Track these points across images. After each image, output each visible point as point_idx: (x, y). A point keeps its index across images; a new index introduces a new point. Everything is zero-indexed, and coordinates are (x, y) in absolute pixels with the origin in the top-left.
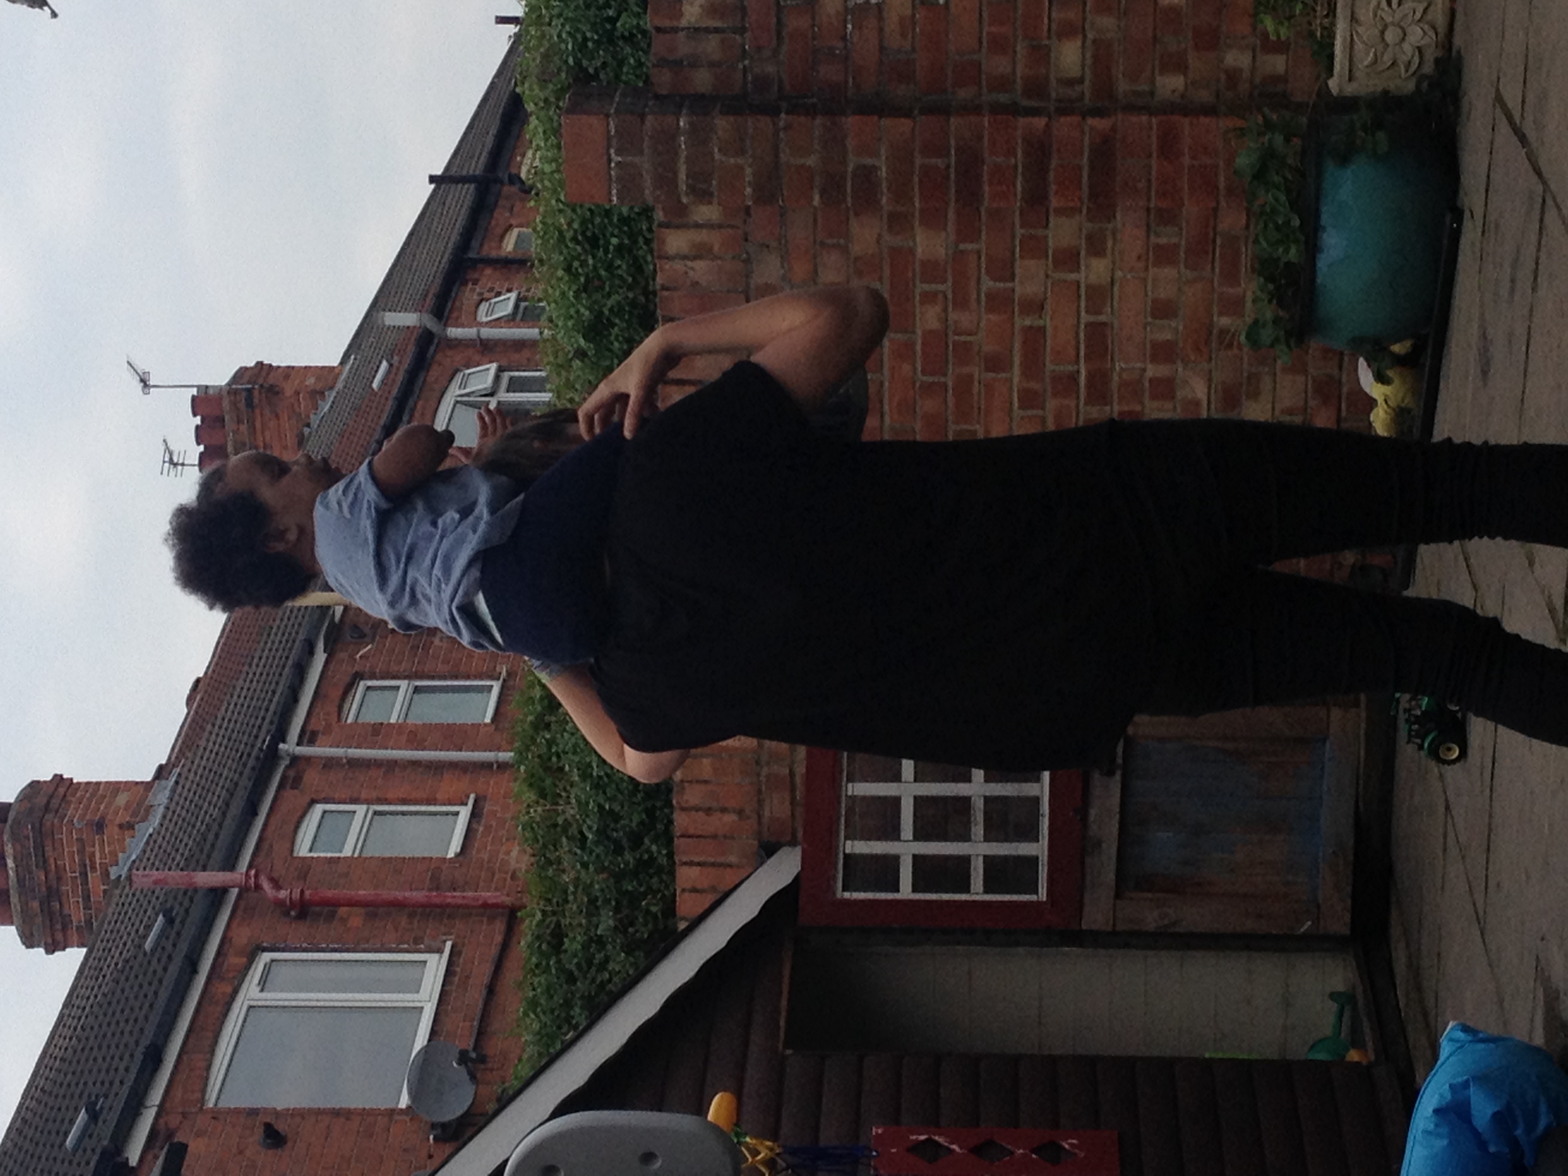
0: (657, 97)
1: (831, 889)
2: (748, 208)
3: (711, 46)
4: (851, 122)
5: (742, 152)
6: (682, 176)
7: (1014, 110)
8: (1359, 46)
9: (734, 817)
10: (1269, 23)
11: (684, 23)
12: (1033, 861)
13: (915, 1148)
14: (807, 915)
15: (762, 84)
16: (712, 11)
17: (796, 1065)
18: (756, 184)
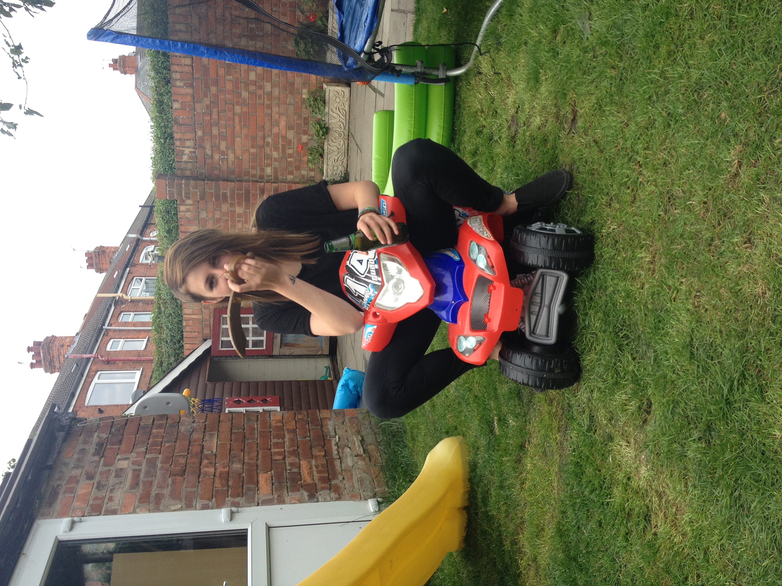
0: (178, 176)
1: (218, 347)
2: (198, 201)
3: (190, 166)
4: (221, 182)
5: (196, 188)
6: (183, 194)
7: (257, 181)
8: (329, 170)
9: (197, 333)
10: (310, 165)
11: (183, 160)
12: (262, 341)
13: (235, 402)
14: (213, 353)
15: (201, 174)
16: (190, 158)
17: (210, 385)
18: (200, 196)
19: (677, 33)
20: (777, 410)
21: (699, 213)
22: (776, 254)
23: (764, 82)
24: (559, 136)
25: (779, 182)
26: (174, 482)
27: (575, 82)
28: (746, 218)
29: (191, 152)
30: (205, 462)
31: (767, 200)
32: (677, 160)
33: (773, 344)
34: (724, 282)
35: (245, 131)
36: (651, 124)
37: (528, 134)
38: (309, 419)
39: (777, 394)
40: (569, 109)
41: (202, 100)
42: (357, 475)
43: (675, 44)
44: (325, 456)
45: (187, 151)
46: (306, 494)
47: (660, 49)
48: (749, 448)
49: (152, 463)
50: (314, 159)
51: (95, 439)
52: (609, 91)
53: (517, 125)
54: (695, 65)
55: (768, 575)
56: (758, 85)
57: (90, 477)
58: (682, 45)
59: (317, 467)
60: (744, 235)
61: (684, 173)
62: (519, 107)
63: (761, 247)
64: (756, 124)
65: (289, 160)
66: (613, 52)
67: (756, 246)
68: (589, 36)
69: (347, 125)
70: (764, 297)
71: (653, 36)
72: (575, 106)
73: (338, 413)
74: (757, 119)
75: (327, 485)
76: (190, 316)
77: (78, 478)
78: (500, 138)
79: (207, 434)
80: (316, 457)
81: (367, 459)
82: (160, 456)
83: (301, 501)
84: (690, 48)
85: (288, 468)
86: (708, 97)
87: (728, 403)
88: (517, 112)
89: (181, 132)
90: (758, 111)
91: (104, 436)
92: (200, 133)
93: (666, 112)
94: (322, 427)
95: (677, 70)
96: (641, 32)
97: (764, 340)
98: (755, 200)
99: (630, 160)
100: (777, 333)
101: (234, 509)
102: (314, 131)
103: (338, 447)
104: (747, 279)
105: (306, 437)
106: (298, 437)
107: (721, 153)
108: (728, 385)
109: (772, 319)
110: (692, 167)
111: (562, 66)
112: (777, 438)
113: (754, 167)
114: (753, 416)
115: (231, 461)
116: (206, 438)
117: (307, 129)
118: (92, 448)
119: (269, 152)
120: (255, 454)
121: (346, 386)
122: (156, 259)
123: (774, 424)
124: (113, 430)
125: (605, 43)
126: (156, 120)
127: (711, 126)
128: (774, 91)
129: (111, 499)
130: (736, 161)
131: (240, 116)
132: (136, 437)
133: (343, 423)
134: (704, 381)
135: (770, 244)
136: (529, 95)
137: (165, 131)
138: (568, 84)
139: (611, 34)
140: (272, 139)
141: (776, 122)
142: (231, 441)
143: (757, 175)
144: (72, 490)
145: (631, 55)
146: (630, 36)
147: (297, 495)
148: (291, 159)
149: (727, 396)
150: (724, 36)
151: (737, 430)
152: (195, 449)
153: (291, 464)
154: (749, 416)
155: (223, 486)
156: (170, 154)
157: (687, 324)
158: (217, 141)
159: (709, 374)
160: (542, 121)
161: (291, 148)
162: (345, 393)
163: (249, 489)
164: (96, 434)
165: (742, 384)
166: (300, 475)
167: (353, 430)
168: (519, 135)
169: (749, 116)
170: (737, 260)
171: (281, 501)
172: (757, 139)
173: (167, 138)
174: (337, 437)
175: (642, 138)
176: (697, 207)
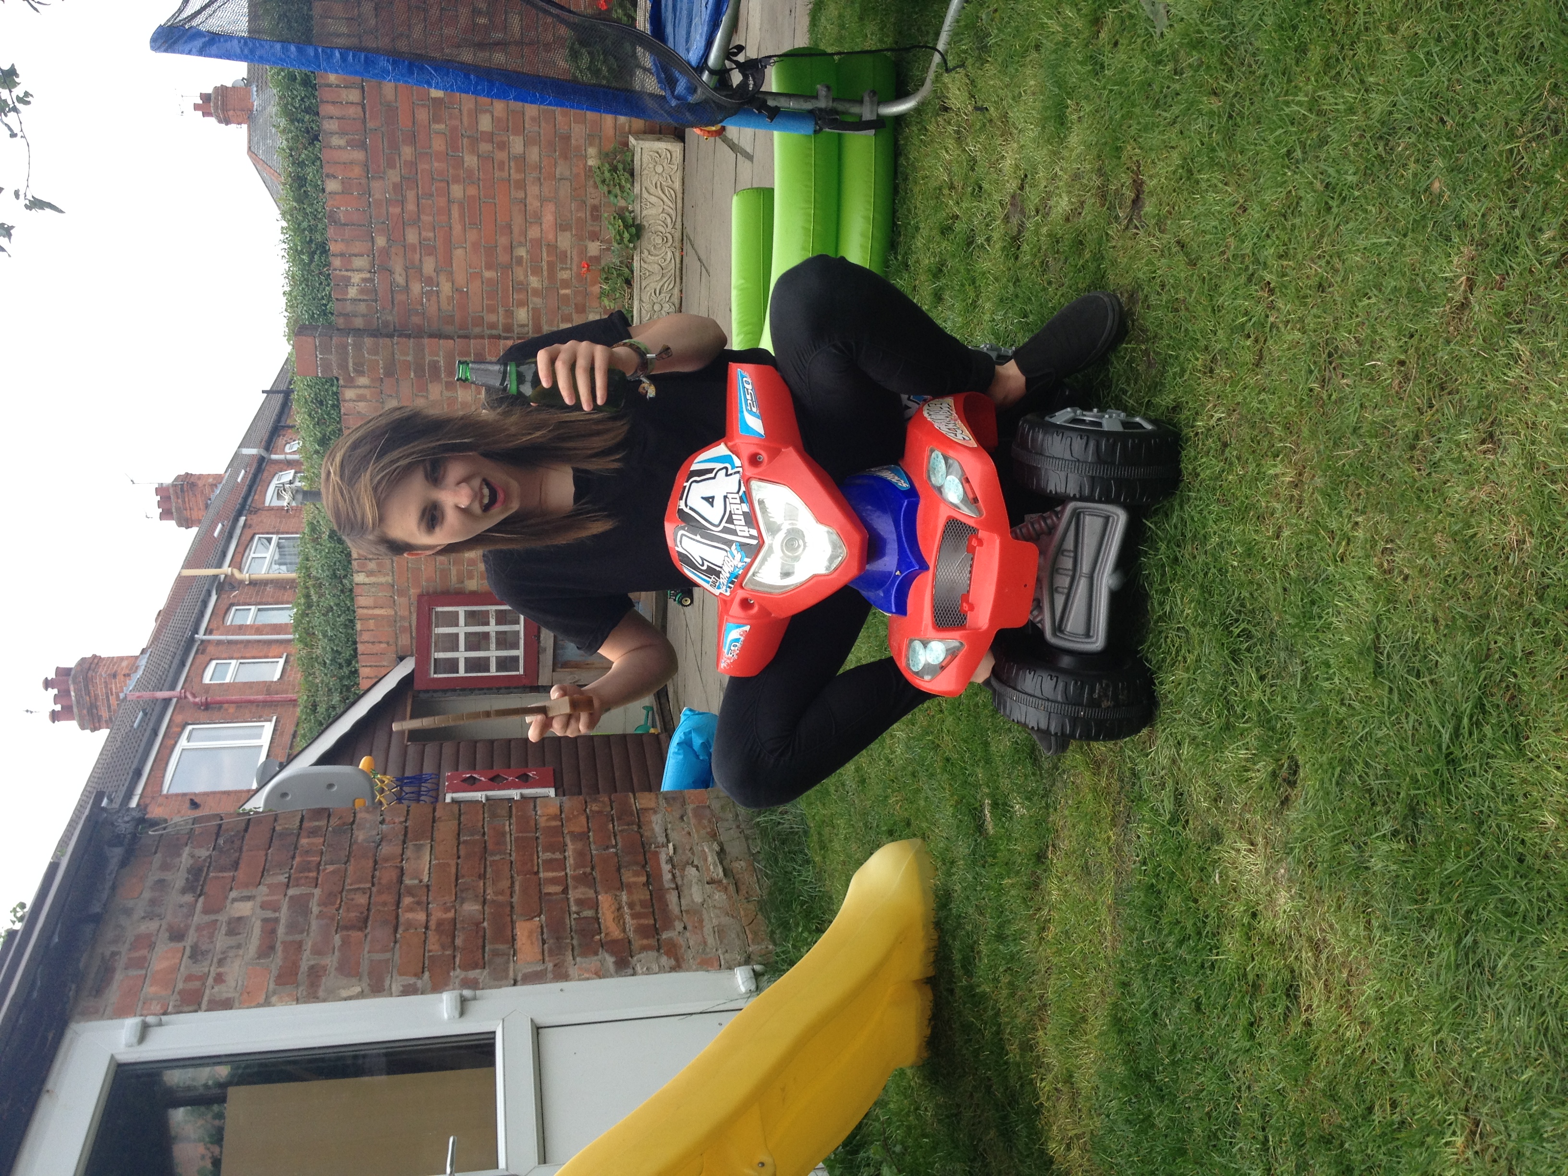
0: (338, 330)
1: (428, 673)
2: (381, 379)
3: (362, 308)
4: (426, 341)
5: (376, 353)
6: (351, 364)
7: (499, 337)
8: (643, 312)
9: (385, 645)
10: (606, 302)
11: (349, 297)
12: (516, 659)
13: (465, 780)
14: (418, 685)
15: (386, 324)
16: (362, 291)
17: (412, 749)
18: (385, 368)
19: (1343, 21)
20: (1549, 773)
21: (1391, 384)
22: (1545, 464)
23: (1519, 116)
24: (1107, 234)
25: (1550, 318)
26: (345, 942)
27: (1139, 123)
28: (1484, 392)
29: (364, 280)
30: (407, 900)
31: (1526, 354)
32: (1345, 279)
33: (1540, 642)
34: (1441, 521)
35: (472, 236)
36: (1292, 206)
37: (1044, 230)
38: (613, 812)
39: (1547, 741)
40: (1126, 179)
41: (384, 173)
42: (711, 919)
43: (1338, 43)
44: (647, 883)
45: (356, 278)
46: (610, 960)
47: (1309, 55)
48: (1493, 849)
49: (300, 906)
50: (614, 290)
51: (185, 859)
52: (1206, 140)
53: (1022, 212)
54: (1379, 84)
55: (1531, 1099)
56: (1507, 124)
57: (177, 936)
58: (1352, 44)
59: (631, 905)
60: (1481, 427)
61: (1360, 304)
62: (1026, 176)
63: (1514, 450)
64: (1503, 203)
65: (562, 292)
66: (1213, 61)
67: (1505, 449)
68: (1165, 30)
69: (679, 220)
70: (1521, 550)
71: (1295, 28)
72: (1138, 172)
73: (670, 798)
74: (1504, 192)
75: (653, 942)
76: (370, 612)
77: (153, 939)
78: (988, 240)
79: (410, 845)
80: (629, 887)
81: (732, 888)
82: (317, 892)
83: (600, 974)
84: (1369, 50)
85: (574, 908)
86: (1406, 149)
87: (1451, 761)
88: (1022, 188)
89: (342, 240)
90: (1506, 177)
91: (203, 853)
92: (381, 241)
93: (1322, 181)
94: (640, 827)
95: (1343, 97)
96: (1270, 20)
97: (1521, 636)
98: (1503, 356)
99: (1250, 280)
100: (1547, 621)
101: (467, 993)
102: (613, 233)
103: (673, 866)
104: (1487, 514)
105: (607, 848)
106: (593, 847)
107: (1432, 263)
108: (1450, 727)
109: (1537, 593)
110: (1375, 292)
111: (1111, 91)
112: (1549, 829)
113: (1501, 289)
114: (1500, 785)
115: (459, 898)
116: (409, 853)
117: (598, 229)
118: (179, 879)
119: (522, 278)
120: (505, 884)
121: (686, 744)
122: (300, 497)
123: (1543, 800)
124: (221, 841)
125: (1198, 44)
126: (291, 215)
127: (1412, 207)
128: (1538, 136)
129: (219, 979)
130: (1464, 278)
131: (461, 206)
132: (266, 855)
133: (682, 818)
134: (1404, 720)
135: (1533, 443)
136: (1045, 151)
137: (311, 241)
138: (1124, 127)
139: (1209, 25)
140: (528, 252)
141: (1542, 197)
142: (459, 857)
143: (1506, 305)
144: (141, 963)
145: (1250, 66)
146: (1247, 29)
147: (592, 962)
148: (567, 291)
149: (1448, 747)
150: (1436, 26)
151: (1469, 815)
152: (387, 875)
153: (580, 902)
154: (1493, 787)
155: (443, 947)
156: (321, 284)
157: (1368, 607)
158: (417, 256)
159: (1413, 704)
160: (1073, 203)
161: (566, 269)
162: (685, 756)
163: (495, 953)
164: (187, 851)
165: (1478, 724)
166: (599, 924)
167: (703, 832)
168: (1026, 234)
169: (1488, 185)
170: (1465, 478)
171: (561, 975)
172: (1505, 232)
173: (314, 253)
174: (671, 845)
175: (1273, 237)
176: (1385, 371)
